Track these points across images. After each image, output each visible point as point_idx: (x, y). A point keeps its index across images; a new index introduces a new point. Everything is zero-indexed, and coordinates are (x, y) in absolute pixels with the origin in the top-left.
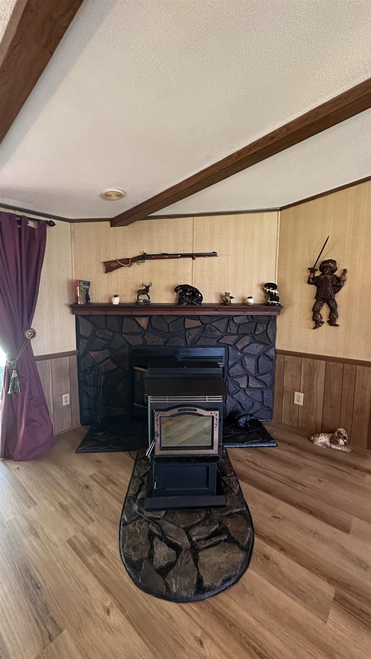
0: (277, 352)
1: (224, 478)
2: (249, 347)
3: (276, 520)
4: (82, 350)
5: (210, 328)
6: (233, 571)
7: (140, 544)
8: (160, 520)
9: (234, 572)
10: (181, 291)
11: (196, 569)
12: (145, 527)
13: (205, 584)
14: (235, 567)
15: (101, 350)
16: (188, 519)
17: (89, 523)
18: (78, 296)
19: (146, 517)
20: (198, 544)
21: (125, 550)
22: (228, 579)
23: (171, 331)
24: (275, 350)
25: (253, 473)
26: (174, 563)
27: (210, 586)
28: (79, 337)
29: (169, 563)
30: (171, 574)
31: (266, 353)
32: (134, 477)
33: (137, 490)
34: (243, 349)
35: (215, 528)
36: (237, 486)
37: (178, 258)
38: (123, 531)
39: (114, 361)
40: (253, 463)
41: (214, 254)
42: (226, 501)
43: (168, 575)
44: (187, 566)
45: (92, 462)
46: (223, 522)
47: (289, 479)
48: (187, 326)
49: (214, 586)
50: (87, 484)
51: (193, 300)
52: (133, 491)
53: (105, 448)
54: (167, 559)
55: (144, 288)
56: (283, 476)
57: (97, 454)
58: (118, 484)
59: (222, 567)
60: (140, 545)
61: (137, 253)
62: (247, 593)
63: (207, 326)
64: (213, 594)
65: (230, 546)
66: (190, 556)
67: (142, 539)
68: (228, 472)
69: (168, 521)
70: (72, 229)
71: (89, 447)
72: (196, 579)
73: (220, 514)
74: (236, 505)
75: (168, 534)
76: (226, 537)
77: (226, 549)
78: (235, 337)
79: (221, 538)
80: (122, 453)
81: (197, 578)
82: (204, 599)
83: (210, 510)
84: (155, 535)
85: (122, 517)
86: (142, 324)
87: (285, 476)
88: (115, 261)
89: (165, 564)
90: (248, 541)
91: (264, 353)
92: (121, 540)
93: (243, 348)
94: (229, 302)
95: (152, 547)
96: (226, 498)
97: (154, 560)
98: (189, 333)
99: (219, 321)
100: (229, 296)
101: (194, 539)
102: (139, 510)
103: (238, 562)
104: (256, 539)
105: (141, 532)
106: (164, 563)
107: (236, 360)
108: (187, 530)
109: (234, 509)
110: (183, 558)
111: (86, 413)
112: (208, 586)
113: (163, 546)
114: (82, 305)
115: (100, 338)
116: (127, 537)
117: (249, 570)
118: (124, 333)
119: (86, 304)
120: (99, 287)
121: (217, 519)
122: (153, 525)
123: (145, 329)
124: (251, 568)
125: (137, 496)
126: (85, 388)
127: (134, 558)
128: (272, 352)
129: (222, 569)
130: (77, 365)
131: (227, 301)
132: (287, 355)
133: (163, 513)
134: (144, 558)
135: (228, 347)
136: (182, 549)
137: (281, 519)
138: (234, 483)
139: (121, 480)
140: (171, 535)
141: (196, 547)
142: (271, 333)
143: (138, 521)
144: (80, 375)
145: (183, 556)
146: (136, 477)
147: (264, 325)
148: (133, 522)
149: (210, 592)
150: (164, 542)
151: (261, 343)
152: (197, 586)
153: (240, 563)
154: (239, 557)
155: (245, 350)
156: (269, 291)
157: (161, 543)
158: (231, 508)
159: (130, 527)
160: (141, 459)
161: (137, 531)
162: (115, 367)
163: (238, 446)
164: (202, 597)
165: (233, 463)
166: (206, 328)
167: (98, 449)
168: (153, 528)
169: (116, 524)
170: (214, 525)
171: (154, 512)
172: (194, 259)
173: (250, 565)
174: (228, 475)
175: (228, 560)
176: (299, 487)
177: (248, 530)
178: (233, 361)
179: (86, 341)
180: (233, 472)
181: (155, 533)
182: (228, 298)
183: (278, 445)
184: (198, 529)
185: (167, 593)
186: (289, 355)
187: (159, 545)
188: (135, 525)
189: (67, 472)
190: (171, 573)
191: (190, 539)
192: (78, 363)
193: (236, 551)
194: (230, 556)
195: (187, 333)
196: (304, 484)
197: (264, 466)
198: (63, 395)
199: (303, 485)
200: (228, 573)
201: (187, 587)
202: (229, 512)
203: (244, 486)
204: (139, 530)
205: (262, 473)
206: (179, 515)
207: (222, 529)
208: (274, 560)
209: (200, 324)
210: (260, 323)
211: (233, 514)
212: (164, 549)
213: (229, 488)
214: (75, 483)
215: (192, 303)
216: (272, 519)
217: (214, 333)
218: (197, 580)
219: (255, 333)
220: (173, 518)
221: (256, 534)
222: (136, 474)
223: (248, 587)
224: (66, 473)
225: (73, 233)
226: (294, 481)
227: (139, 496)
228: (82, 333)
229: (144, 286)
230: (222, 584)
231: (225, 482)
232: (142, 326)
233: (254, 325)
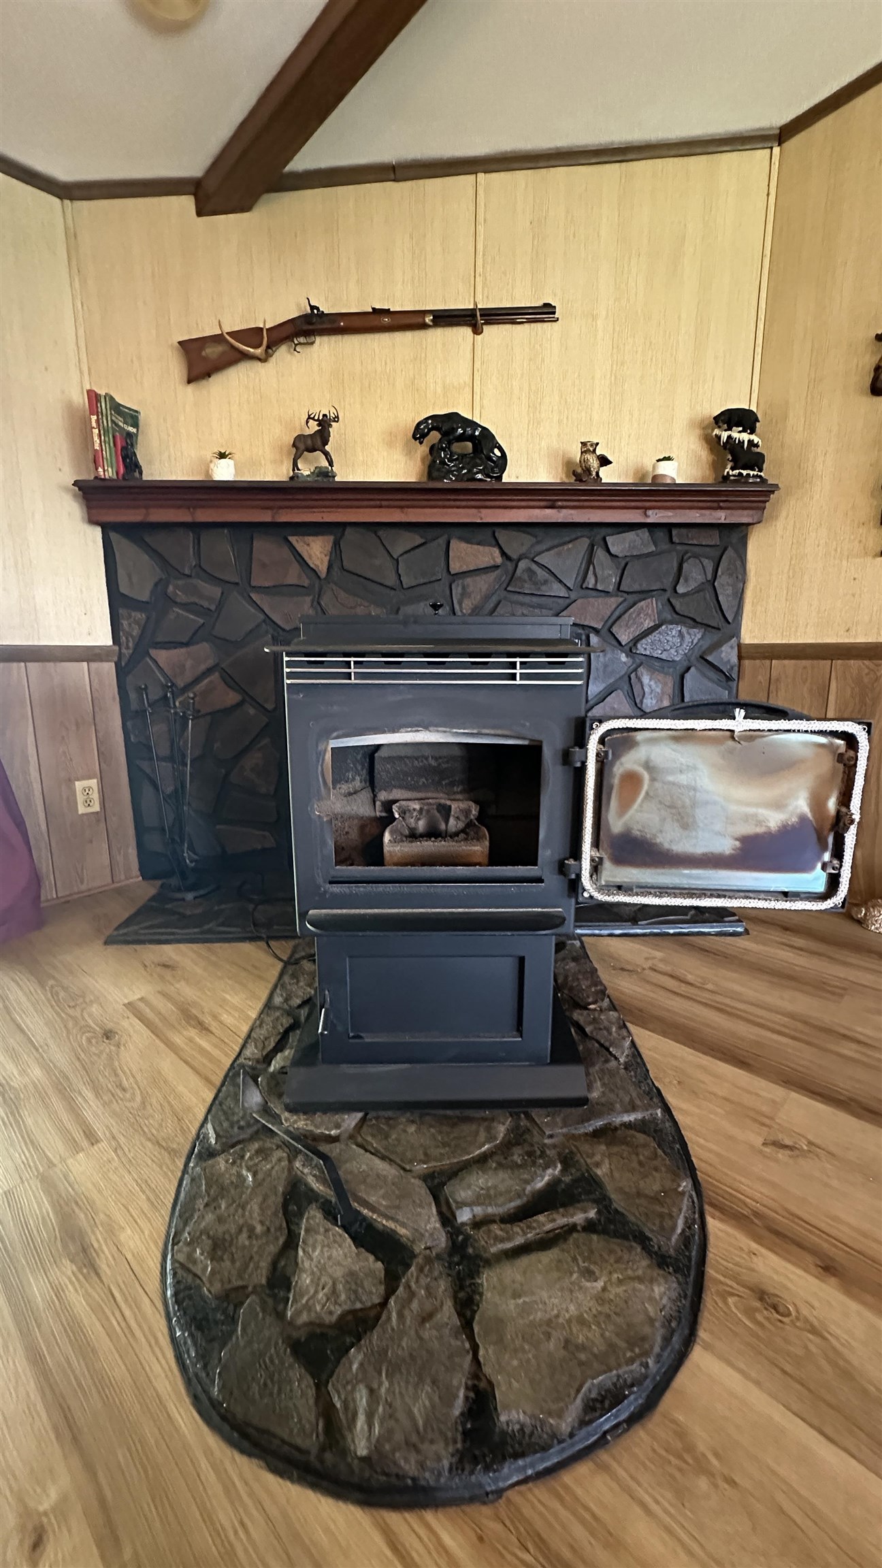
0: (745, 652)
1: (577, 1015)
2: (655, 636)
3: (782, 1155)
4: (131, 645)
5: (529, 570)
6: (631, 1361)
7: (245, 1230)
8: (337, 1144)
9: (635, 1366)
10: (435, 436)
11: (467, 1345)
12: (276, 1168)
13: (503, 1418)
14: (637, 1341)
15: (186, 644)
16: (445, 1145)
17: (76, 1148)
18: (97, 447)
19: (287, 1132)
20: (481, 1236)
21: (179, 1251)
22: (610, 1398)
23: (406, 581)
24: (739, 645)
25: (677, 1005)
26: (373, 1313)
27: (527, 1431)
28: (118, 601)
29: (353, 1312)
30: (355, 1367)
31: (709, 658)
32: (269, 1008)
33: (273, 1044)
34: (635, 645)
35: (546, 1178)
36: (624, 1038)
37: (424, 326)
38: (193, 1180)
39: (230, 681)
40: (672, 976)
41: (545, 313)
42: (590, 1087)
43: (340, 1370)
44: (428, 1332)
45: (145, 966)
46: (578, 1157)
47: (806, 1023)
48: (455, 567)
49: (547, 1429)
50: (110, 1025)
51: (477, 465)
52: (256, 1047)
53: (196, 930)
54: (343, 1297)
55: (314, 427)
56: (783, 1014)
57: (167, 948)
58: (214, 1026)
59: (581, 1339)
60: (244, 1235)
61: (288, 309)
62: (702, 1467)
63: (523, 565)
64: (541, 1467)
65: (611, 1252)
66: (443, 1286)
67: (256, 1208)
68: (590, 1000)
69: (370, 1148)
70: (70, 222)
71: (147, 928)
72: (461, 1394)
73: (565, 1130)
74: (627, 1099)
75: (362, 1194)
76: (592, 1214)
77: (595, 1263)
78: (613, 602)
79: (572, 1216)
80: (247, 947)
81: (467, 1388)
82: (499, 1493)
83: (528, 1116)
84: (312, 1196)
85: (203, 1130)
86: (310, 557)
87: (792, 1016)
88: (218, 339)
89: (334, 1318)
90: (683, 1231)
91: (702, 657)
92: (178, 1208)
93: (636, 640)
94: (594, 474)
95: (291, 1243)
96: (588, 1074)
97: (291, 1296)
98: (464, 588)
99: (561, 548)
100: (594, 450)
101: (464, 1216)
102: (265, 1110)
103: (651, 1321)
104: (714, 1225)
105: (258, 1184)
106: (331, 1313)
107: (611, 681)
108: (437, 1184)
109: (619, 1113)
110: (412, 1295)
111: (155, 843)
112: (517, 1427)
113: (335, 1241)
114: (111, 480)
115: (184, 606)
116: (200, 1204)
117: (697, 1354)
118: (259, 589)
119: (124, 479)
120: (171, 433)
121: (554, 1146)
122: (308, 1161)
123: (323, 575)
124: (707, 1347)
125: (270, 1064)
126: (145, 765)
127: (208, 1286)
128: (727, 655)
129: (582, 1348)
130: (119, 693)
131: (588, 471)
132: (778, 658)
133: (351, 1120)
134: (250, 1289)
135: (588, 638)
136: (413, 1256)
137: (803, 1150)
138: (614, 1029)
139: (225, 1017)
140: (372, 1199)
141: (470, 1251)
142: (729, 591)
143: (256, 1145)
144: (129, 724)
145: (413, 1286)
146: (278, 1008)
147: (705, 561)
148: (238, 1148)
149: (528, 1460)
150: (344, 1227)
151: (695, 623)
152: (469, 1426)
153: (657, 1324)
154: (651, 1299)
155: (644, 647)
156: (729, 437)
157: (327, 1230)
158: (607, 1108)
159: (221, 1163)
160: (303, 958)
161: (244, 1179)
162: (232, 698)
163: (618, 932)
164: (488, 1481)
165: (604, 975)
166: (519, 572)
167: (173, 934)
168: (306, 1171)
169: (172, 1152)
170: (546, 1167)
171: (318, 1117)
172: (477, 331)
173: (702, 1334)
174: (592, 1007)
175: (606, 1309)
176: (848, 1049)
177: (681, 1189)
178: (603, 682)
179: (140, 616)
180: (607, 1000)
181: (312, 1190)
182: (594, 463)
183: (750, 932)
184: (480, 1181)
185: (328, 1456)
186: (785, 658)
187: (320, 1238)
188: (242, 1157)
189: (57, 994)
190: (356, 1357)
191: (447, 1219)
192: (119, 687)
193: (640, 1272)
194: (615, 1291)
195: (457, 590)
196: (862, 1038)
197: (710, 986)
198: (77, 783)
199: (859, 1042)
200: (611, 1370)
201: (418, 1432)
202: (599, 1123)
203: (650, 1043)
204: (250, 1179)
205: (706, 1005)
206: (412, 1129)
207: (575, 1181)
208: (805, 1311)
209: (499, 560)
210: (696, 556)
211: (616, 1129)
212: (337, 1253)
213: (597, 1045)
214: (70, 1024)
215: (470, 476)
216: (767, 1150)
217: (544, 588)
218: (467, 1398)
219: (676, 591)
220: (387, 1137)
221: (712, 1205)
222: (278, 1000)
223: (703, 1440)
224: (55, 995)
225: (72, 237)
226: (828, 1031)
227: (273, 1062)
228: (124, 588)
229: (313, 419)
230: (583, 1423)
231: (581, 1029)
232: (312, 566)
233: (675, 565)
